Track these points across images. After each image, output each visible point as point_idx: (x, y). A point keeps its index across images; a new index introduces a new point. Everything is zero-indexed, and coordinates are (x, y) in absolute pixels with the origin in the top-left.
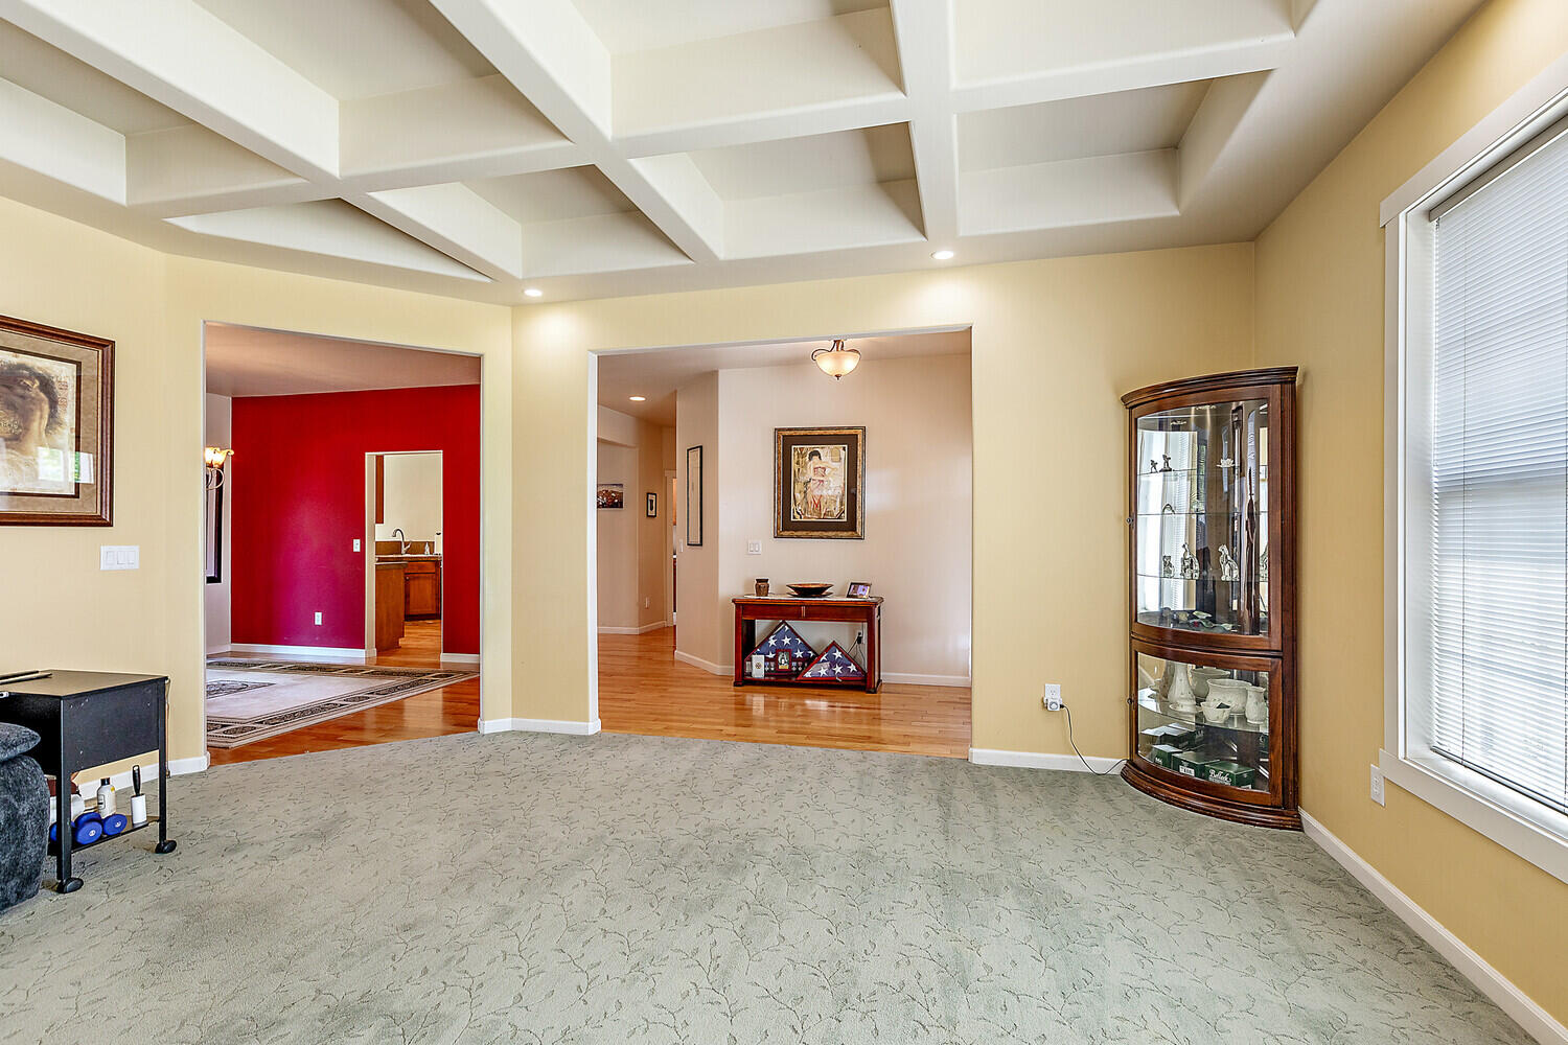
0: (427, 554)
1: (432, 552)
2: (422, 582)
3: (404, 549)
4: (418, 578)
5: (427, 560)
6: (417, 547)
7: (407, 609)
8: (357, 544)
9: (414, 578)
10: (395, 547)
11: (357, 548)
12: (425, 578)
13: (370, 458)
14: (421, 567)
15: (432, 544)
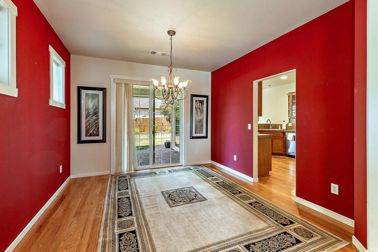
0: (279, 129)
1: (281, 128)
2: (278, 140)
3: (271, 127)
4: (276, 139)
5: (280, 132)
6: (276, 126)
7: (272, 151)
8: (249, 125)
9: (275, 139)
10: (268, 126)
11: (249, 128)
12: (279, 139)
13: (255, 83)
14: (277, 134)
15: (281, 125)
